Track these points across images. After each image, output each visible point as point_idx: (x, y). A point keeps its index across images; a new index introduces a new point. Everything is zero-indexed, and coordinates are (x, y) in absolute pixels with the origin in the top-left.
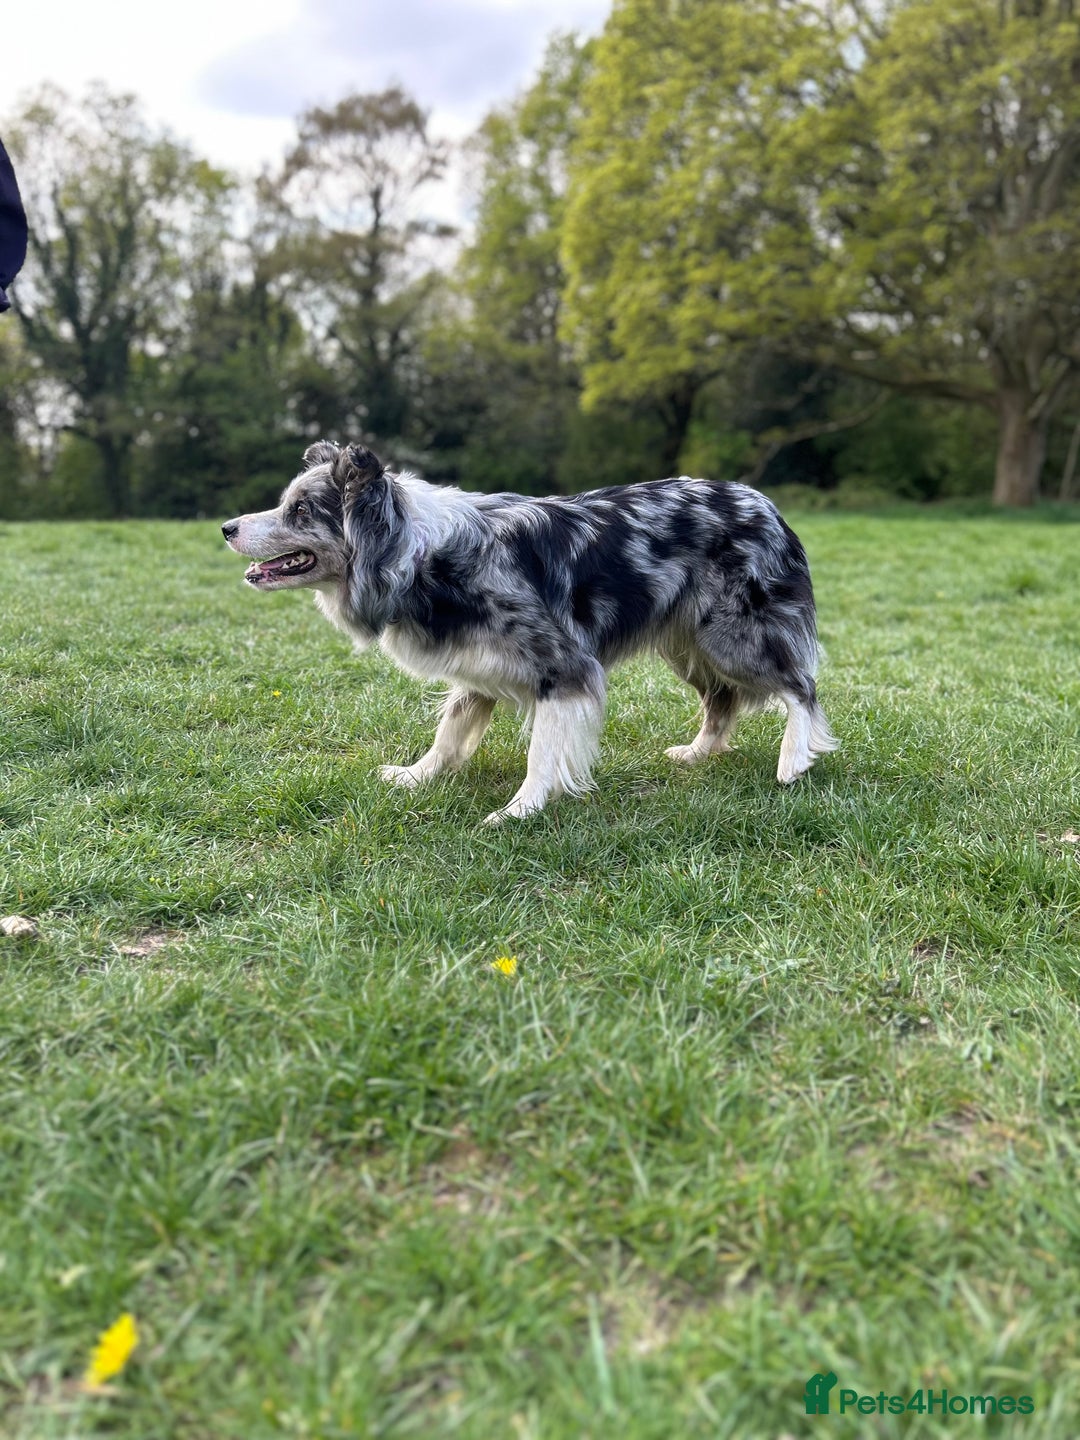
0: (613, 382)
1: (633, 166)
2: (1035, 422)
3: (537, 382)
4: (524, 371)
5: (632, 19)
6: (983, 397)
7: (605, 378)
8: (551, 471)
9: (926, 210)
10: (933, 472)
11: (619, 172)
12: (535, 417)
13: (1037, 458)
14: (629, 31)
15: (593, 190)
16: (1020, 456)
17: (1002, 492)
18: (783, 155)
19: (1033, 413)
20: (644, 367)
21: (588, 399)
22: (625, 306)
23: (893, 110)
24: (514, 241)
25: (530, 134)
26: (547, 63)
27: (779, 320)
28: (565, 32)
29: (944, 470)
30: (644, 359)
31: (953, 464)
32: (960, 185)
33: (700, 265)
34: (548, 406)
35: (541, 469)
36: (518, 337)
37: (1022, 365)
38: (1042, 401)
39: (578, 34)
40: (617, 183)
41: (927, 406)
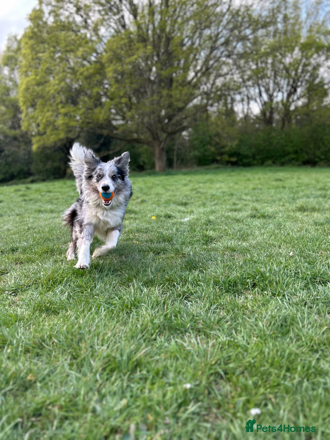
0: (42, 142)
1: (38, 78)
2: (162, 149)
3: (19, 142)
4: (15, 138)
5: (31, 35)
6: (148, 143)
7: (39, 141)
8: (29, 169)
9: (122, 94)
10: (141, 164)
11: (34, 79)
12: (22, 152)
13: (165, 158)
14: (31, 38)
15: (26, 84)
16: (160, 158)
17: (157, 168)
18: (81, 77)
19: (162, 146)
20: (53, 137)
21: (34, 147)
22: (42, 120)
23: (109, 66)
24: (4, 97)
25: (6, 65)
26: (8, 43)
27: (88, 123)
28: (13, 34)
29: (144, 163)
30: (51, 135)
31: (146, 161)
32: (130, 87)
33: (63, 107)
34: (24, 149)
35: (26, 169)
36: (13, 127)
37: (157, 134)
38: (163, 144)
39: (17, 35)
40: (34, 82)
41: (137, 145)
